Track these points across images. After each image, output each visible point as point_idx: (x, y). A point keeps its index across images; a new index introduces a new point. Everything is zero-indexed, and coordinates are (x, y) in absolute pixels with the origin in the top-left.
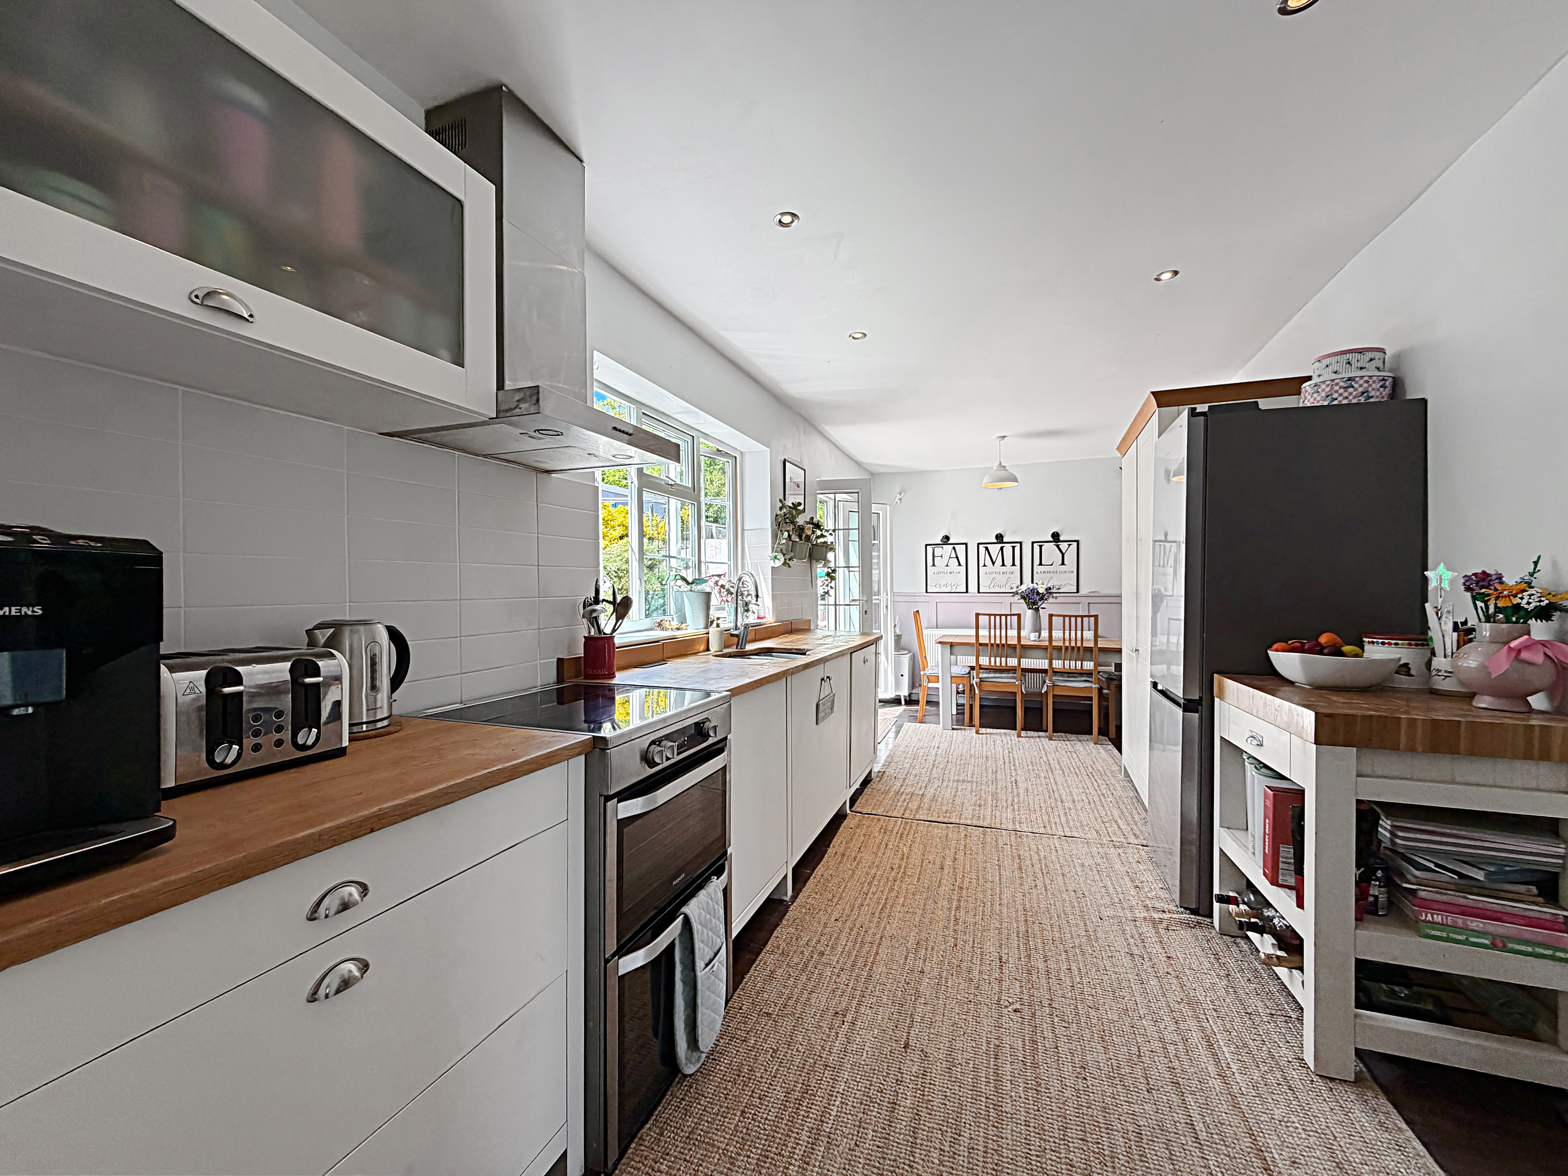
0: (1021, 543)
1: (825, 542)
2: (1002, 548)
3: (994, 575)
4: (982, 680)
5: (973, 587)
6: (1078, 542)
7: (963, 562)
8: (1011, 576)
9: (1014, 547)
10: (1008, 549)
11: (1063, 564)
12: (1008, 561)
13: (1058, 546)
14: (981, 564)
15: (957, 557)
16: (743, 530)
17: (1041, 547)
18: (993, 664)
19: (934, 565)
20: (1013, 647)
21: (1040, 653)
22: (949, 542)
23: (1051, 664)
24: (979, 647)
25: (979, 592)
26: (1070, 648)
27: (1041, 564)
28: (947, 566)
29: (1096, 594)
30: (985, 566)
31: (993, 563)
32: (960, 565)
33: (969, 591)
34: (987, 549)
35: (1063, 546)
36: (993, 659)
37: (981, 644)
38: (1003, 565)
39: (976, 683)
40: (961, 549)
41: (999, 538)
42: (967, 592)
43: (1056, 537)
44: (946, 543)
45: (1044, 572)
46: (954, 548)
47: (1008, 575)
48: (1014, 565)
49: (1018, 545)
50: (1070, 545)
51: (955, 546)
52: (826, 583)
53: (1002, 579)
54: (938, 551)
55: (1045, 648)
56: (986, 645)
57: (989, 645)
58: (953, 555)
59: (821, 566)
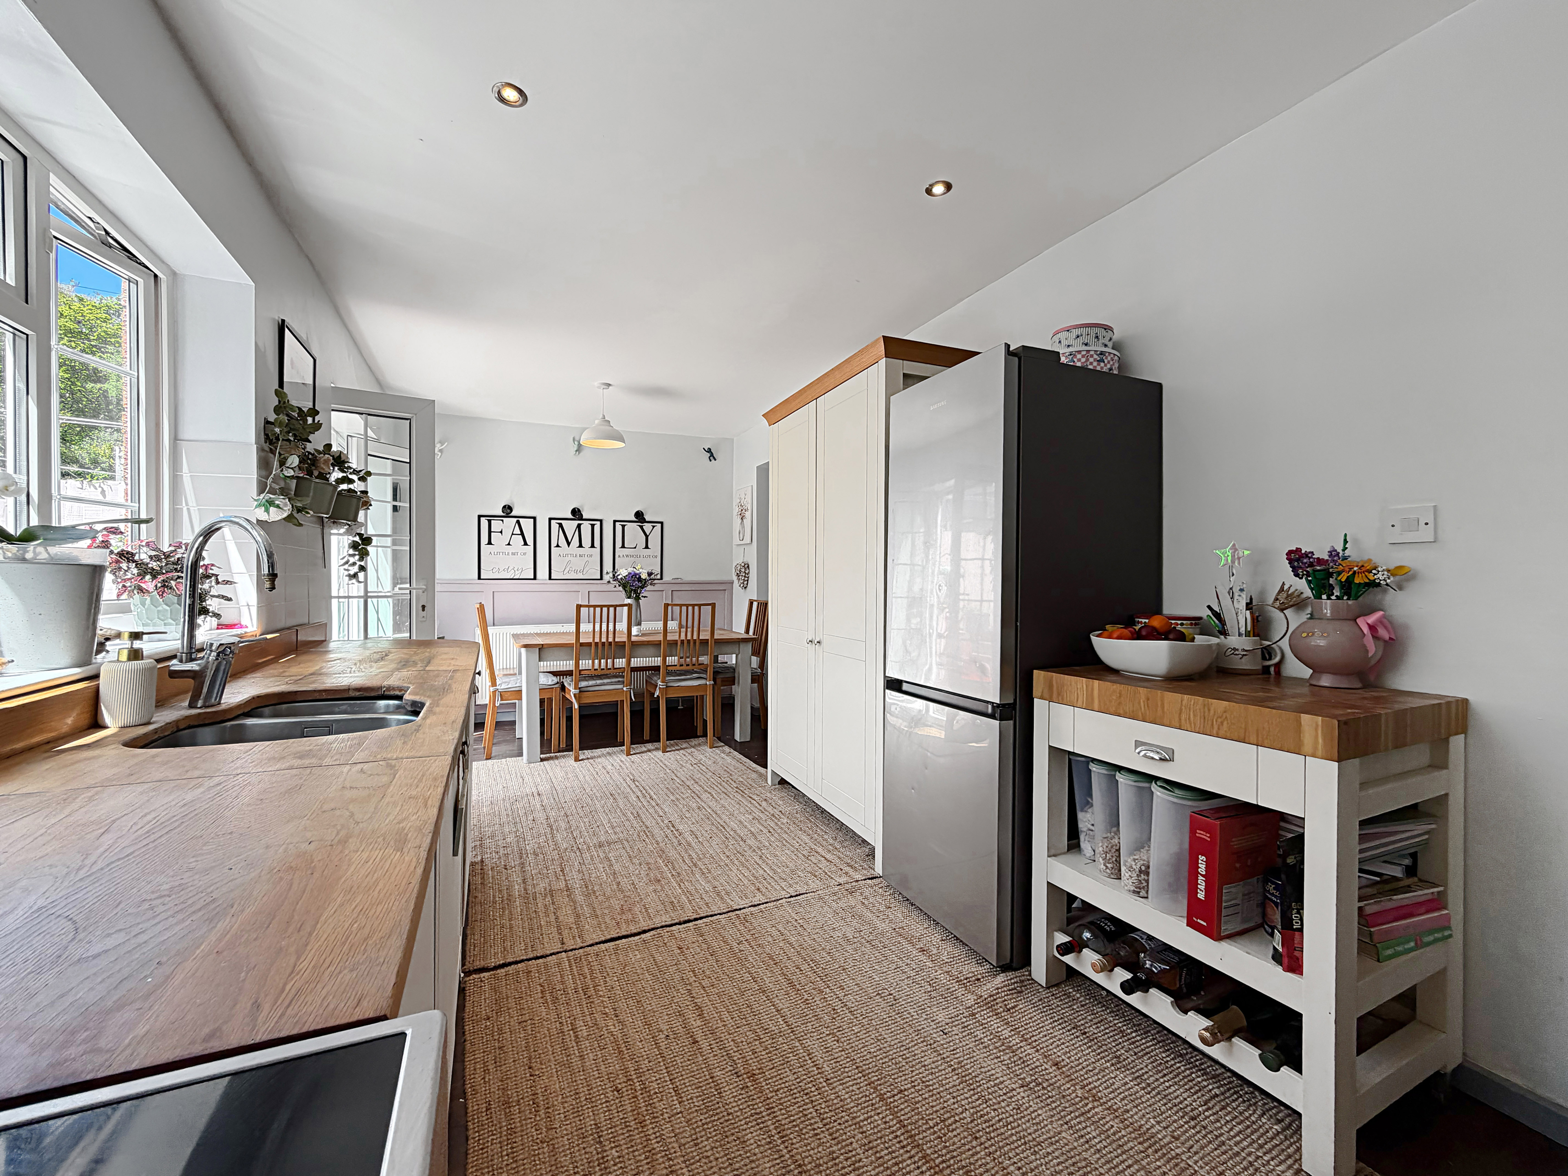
0: (601, 521)
1: (350, 490)
2: (579, 526)
3: (569, 558)
4: (581, 691)
5: (543, 572)
6: (662, 523)
7: (530, 541)
8: (590, 559)
9: (593, 526)
10: (586, 527)
11: (647, 547)
12: (587, 541)
13: (641, 527)
14: (554, 544)
15: (522, 534)
16: (175, 438)
17: (623, 526)
18: (596, 666)
19: (490, 543)
20: (622, 645)
21: (651, 650)
22: (512, 514)
23: (664, 660)
24: (581, 648)
25: (550, 578)
26: (685, 642)
27: (623, 546)
28: (509, 544)
29: (679, 581)
30: (558, 546)
31: (569, 544)
32: (526, 544)
33: (538, 576)
34: (561, 525)
35: (647, 527)
36: (596, 661)
37: (582, 645)
38: (581, 546)
39: (575, 695)
40: (527, 525)
41: (577, 513)
42: (535, 578)
43: (640, 516)
44: (508, 516)
45: (627, 556)
46: (518, 522)
47: (586, 559)
48: (593, 546)
49: (598, 523)
50: (654, 527)
51: (521, 520)
52: (352, 560)
53: (578, 563)
54: (496, 525)
55: (657, 644)
56: (589, 644)
57: (593, 645)
58: (517, 531)
59: (342, 531)
